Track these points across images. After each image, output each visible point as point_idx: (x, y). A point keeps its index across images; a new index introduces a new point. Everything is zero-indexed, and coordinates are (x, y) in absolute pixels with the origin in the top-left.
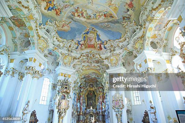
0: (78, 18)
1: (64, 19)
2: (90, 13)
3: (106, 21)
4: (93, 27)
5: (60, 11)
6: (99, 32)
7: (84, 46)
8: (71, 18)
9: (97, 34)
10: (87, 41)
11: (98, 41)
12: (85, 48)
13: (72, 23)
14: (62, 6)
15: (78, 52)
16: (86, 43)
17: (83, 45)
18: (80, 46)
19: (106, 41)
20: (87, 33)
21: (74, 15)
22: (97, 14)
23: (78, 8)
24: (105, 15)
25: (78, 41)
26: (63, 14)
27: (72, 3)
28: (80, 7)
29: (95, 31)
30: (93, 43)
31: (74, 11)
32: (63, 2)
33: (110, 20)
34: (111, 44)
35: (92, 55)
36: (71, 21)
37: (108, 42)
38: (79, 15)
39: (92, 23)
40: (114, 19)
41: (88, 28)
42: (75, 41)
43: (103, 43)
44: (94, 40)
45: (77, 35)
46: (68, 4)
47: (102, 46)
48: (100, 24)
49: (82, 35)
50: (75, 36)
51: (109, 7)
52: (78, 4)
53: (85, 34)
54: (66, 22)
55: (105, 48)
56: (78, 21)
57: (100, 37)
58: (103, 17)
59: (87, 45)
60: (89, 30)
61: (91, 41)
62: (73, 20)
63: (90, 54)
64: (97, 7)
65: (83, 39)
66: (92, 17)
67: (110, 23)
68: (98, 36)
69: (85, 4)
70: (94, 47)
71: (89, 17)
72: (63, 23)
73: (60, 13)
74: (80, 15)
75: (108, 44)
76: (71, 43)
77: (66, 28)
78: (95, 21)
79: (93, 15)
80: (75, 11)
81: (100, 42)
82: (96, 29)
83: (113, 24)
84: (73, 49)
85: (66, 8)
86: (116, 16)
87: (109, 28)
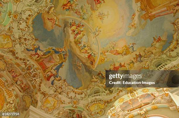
0: (70, 32)
1: (60, 17)
2: (84, 40)
3: (84, 61)
4: (68, 54)
5: (69, 8)
6: (66, 64)
7: (37, 58)
8: (66, 24)
9: (62, 63)
10: (46, 58)
11: (55, 70)
12: (36, 60)
13: (60, 28)
14: (77, 8)
15: (24, 54)
16: (42, 58)
17: (37, 56)
18: (34, 53)
19: (60, 78)
20: (56, 52)
21: (72, 25)
22: (86, 48)
23: (83, 25)
24: (90, 56)
25: (39, 47)
26: (67, 13)
27: (85, 17)
28: (84, 27)
29: (65, 58)
30: (48, 65)
31: (77, 23)
32: (82, 7)
33: (87, 64)
34: (62, 86)
35: (34, 73)
36: (61, 27)
37: (61, 81)
38: (74, 31)
39: (73, 49)
40: (91, 66)
41: (63, 50)
42: (37, 44)
43: (56, 76)
44: (53, 64)
45: (47, 42)
46: (82, 14)
47: (52, 78)
48: (76, 58)
49: (50, 47)
50: (43, 41)
51: (101, 53)
52: (87, 24)
53: (53, 50)
54: (57, 21)
55: (52, 83)
56: (67, 34)
57: (60, 69)
58: (86, 55)
59: (40, 60)
60: (61, 52)
61: (50, 61)
62: (65, 27)
63: (34, 70)
64: (95, 42)
65: (45, 51)
66: (80, 45)
67: (84, 67)
68: (61, 65)
69: (91, 30)
70: (44, 71)
71: (78, 43)
72: (55, 18)
73: (67, 10)
74: (76, 32)
75: (59, 82)
76: (30, 40)
77: (49, 24)
78: (77, 51)
79: (83, 44)
80: (77, 25)
81: (54, 72)
82: (67, 58)
83: (85, 70)
84: (24, 45)
85: (76, 13)
86: (95, 66)
87: (78, 69)
